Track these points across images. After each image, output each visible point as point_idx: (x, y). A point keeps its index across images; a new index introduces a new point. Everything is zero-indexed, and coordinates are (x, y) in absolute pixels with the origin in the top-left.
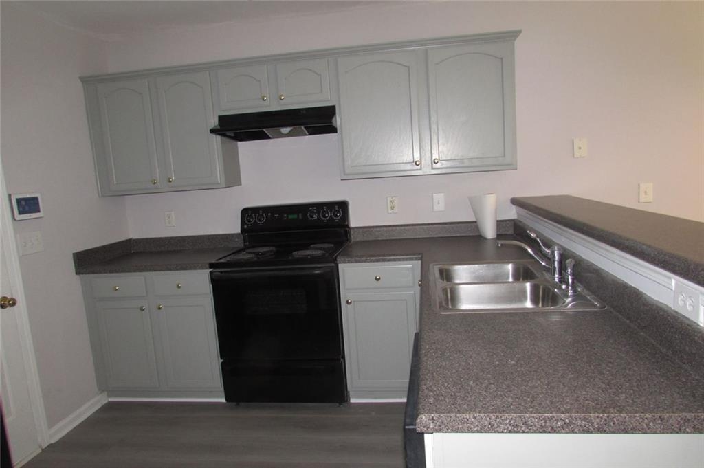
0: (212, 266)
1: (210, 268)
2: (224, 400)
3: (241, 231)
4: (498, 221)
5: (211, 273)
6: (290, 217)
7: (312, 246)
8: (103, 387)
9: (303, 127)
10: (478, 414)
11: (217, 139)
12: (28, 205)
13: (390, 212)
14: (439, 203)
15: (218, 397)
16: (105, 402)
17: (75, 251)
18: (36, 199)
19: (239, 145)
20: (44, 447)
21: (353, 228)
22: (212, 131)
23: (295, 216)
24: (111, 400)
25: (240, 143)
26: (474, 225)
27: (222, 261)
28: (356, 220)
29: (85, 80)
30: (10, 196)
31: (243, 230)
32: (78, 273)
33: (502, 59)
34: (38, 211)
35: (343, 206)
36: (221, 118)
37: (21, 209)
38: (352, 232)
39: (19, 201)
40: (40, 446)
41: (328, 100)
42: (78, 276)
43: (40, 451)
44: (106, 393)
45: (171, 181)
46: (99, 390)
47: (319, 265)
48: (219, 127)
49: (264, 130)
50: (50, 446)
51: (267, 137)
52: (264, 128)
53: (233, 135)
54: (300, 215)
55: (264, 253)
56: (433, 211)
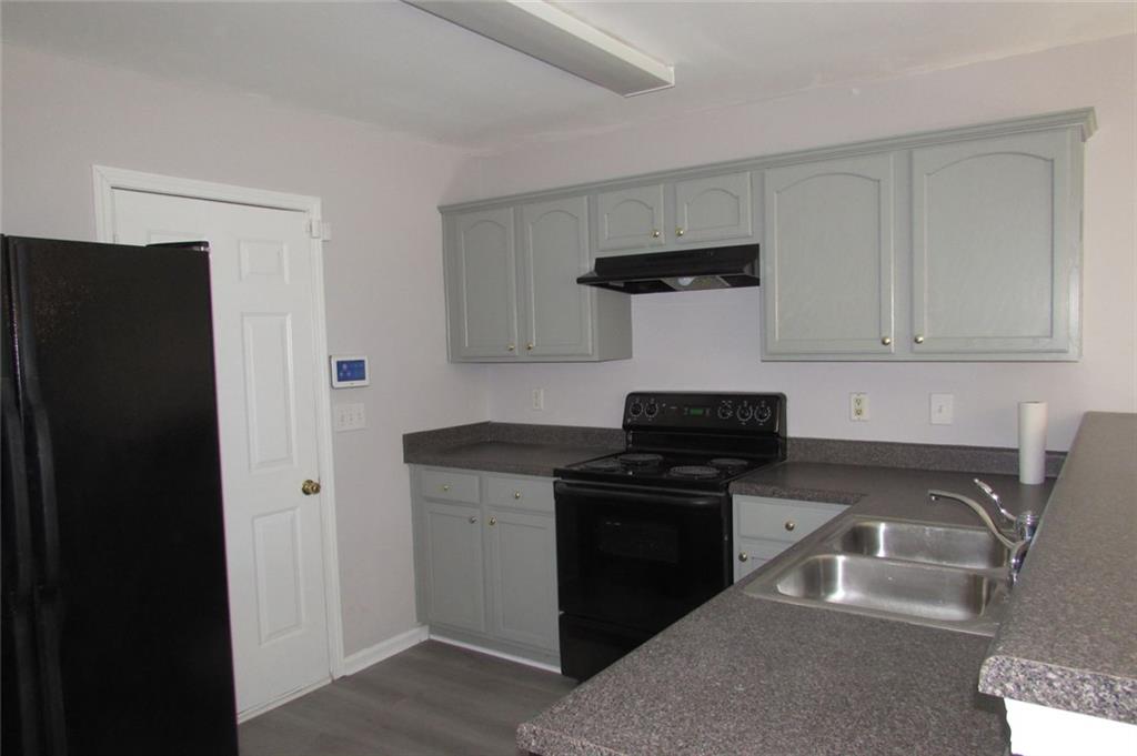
0: (557, 473)
1: (555, 476)
2: (558, 670)
3: (624, 426)
4: (1048, 453)
5: (555, 483)
6: (693, 411)
7: (714, 461)
8: (423, 618)
9: (718, 276)
10: (588, 743)
11: (590, 291)
12: (350, 371)
13: (856, 418)
14: (940, 411)
15: (552, 664)
16: (424, 638)
17: (407, 432)
18: (362, 362)
19: (632, 300)
20: (336, 677)
21: (791, 439)
22: (581, 281)
23: (700, 412)
24: (433, 637)
25: (634, 297)
26: (1011, 456)
27: (576, 469)
28: (798, 426)
29: (443, 210)
30: (330, 357)
31: (626, 426)
32: (407, 460)
33: (1052, 161)
34: (363, 378)
35: (775, 403)
36: (599, 262)
37: (341, 374)
38: (789, 446)
39: (340, 364)
40: (331, 676)
41: (748, 237)
42: (406, 465)
43: (329, 681)
44: (427, 627)
45: (529, 348)
46: (419, 621)
47: (701, 493)
48: (596, 275)
49: (662, 279)
50: (344, 677)
51: (669, 289)
52: (663, 276)
53: (622, 285)
54: (707, 412)
55: (645, 464)
56: (931, 424)
